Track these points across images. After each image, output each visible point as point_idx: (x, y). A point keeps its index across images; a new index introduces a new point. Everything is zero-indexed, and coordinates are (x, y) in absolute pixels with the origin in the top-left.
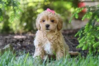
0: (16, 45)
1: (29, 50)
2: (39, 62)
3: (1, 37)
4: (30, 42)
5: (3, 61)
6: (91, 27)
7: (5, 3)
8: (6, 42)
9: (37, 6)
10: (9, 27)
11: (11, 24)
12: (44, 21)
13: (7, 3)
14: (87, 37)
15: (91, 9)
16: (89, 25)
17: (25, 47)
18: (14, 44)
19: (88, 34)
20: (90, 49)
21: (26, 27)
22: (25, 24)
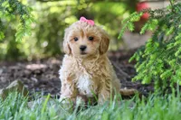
0: (29, 81)
1: (53, 89)
2: (68, 109)
3: (4, 67)
4: (54, 74)
5: (5, 110)
6: (157, 44)
7: (7, 9)
8: (12, 77)
9: (64, 11)
10: (18, 50)
11: (22, 45)
12: (76, 39)
13: (10, 10)
14: (150, 62)
15: (156, 14)
16: (153, 42)
17: (45, 83)
18: (25, 79)
19: (152, 57)
20: (156, 83)
21: (47, 49)
22: (45, 44)
